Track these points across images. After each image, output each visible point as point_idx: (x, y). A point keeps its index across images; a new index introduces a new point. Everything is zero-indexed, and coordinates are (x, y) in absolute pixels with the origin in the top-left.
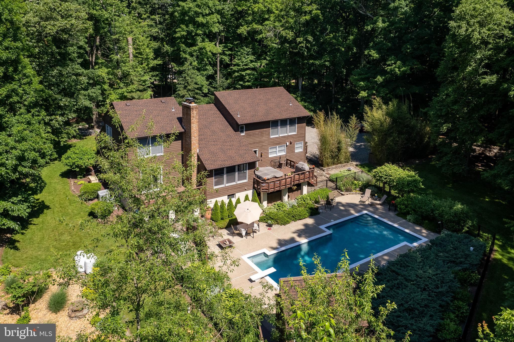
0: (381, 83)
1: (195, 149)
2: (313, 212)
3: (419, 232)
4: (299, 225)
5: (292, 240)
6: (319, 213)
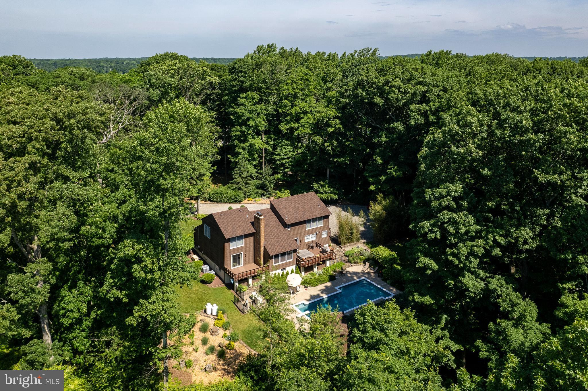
0: (384, 181)
1: (263, 243)
2: (332, 278)
3: (392, 290)
4: (322, 287)
5: (318, 296)
6: (335, 279)
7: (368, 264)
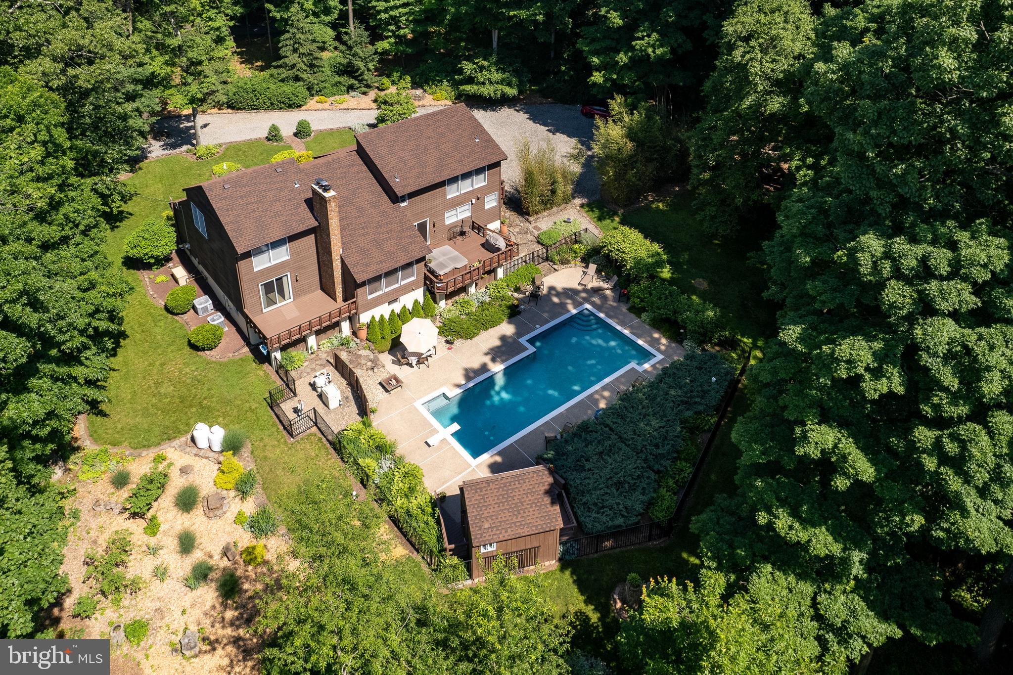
0: (625, 65)
1: (337, 250)
2: (513, 312)
3: (654, 343)
4: (490, 338)
5: (484, 368)
6: (519, 313)
7: (593, 267)
